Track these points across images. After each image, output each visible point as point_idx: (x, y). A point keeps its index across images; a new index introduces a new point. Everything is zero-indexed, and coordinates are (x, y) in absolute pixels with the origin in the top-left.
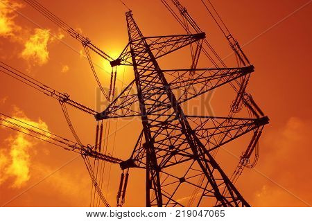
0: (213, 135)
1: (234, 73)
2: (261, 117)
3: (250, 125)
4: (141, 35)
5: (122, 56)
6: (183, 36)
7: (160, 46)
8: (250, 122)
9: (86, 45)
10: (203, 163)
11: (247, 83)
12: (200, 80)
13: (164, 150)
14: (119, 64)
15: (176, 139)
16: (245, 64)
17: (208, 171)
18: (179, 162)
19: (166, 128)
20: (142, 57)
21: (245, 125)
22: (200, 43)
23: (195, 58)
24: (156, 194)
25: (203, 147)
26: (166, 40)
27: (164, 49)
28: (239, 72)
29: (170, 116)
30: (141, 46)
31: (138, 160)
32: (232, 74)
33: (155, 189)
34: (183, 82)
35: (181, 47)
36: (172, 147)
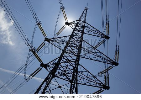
0: (84, 78)
1: (110, 61)
2: (107, 85)
3: (101, 85)
4: (85, 20)
5: (72, 23)
6: (101, 33)
7: (89, 30)
8: (101, 84)
9: (62, 9)
10: (73, 87)
11: (111, 68)
12: (94, 54)
13: (61, 70)
14: (69, 25)
15: (69, 69)
16: (116, 61)
17: (72, 91)
18: (64, 79)
19: (68, 63)
20: (80, 29)
21: (99, 84)
22: (105, 40)
23: (99, 44)
24: (46, 85)
25: (77, 80)
26: (93, 29)
27: (90, 32)
28: (112, 62)
29: (74, 59)
30: (82, 24)
31: (49, 67)
32: (108, 61)
33: (47, 83)
34: (88, 50)
35: (97, 36)
36: (65, 71)
